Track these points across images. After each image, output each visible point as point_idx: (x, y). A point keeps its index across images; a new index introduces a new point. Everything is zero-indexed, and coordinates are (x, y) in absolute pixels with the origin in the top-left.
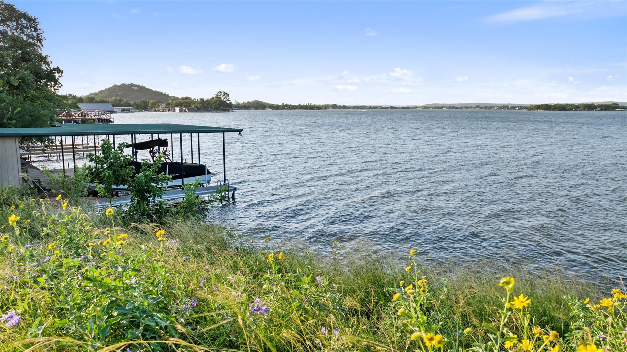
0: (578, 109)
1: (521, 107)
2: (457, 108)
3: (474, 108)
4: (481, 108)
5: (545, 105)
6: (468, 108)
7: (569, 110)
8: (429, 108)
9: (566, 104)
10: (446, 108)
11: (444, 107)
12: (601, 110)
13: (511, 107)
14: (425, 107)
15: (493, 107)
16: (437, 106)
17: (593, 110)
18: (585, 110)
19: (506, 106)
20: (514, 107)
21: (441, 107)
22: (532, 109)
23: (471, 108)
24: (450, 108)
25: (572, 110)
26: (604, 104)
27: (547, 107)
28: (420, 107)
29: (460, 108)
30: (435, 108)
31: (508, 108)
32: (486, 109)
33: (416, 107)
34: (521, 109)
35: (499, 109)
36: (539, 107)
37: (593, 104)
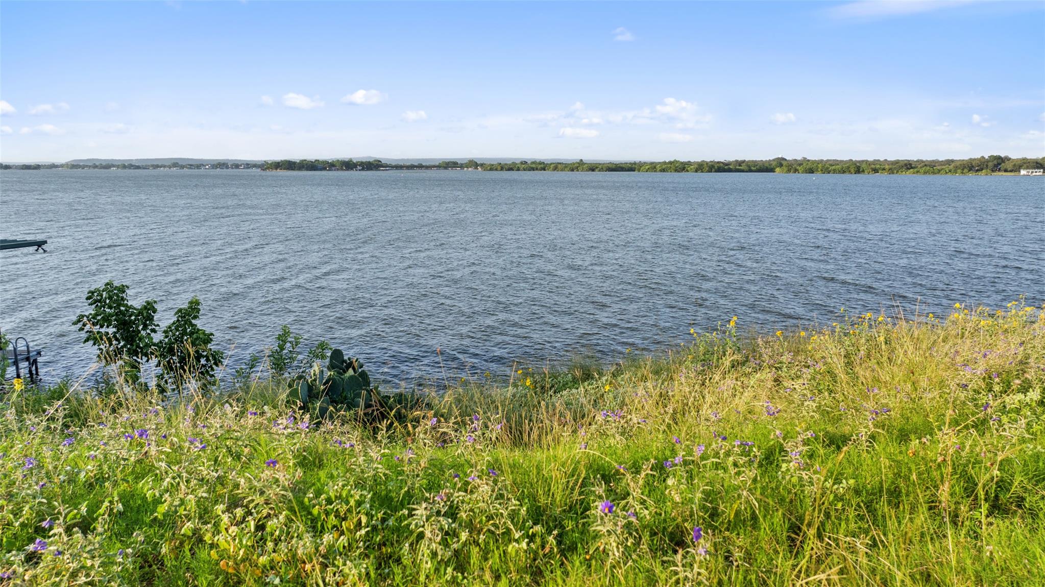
0: (333, 168)
1: (248, 164)
2: (138, 167)
3: (170, 167)
4: (182, 167)
5: (286, 161)
6: (158, 166)
7: (321, 170)
8: (83, 167)
9: (316, 160)
10: (118, 167)
11: (114, 166)
12: (363, 169)
13: (232, 165)
14: (75, 166)
15: (203, 165)
16: (97, 164)
17: (352, 169)
18: (342, 169)
19: (224, 164)
20: (236, 165)
21: (107, 166)
22: (268, 168)
23: (165, 166)
24: (124, 167)
25: (324, 169)
26: (364, 161)
27: (290, 165)
28: (62, 166)
29: (145, 168)
30: (95, 167)
31: (227, 167)
32: (190, 168)
33: (53, 166)
34: (249, 168)
35: (213, 168)
36: (277, 165)
37: (351, 160)
